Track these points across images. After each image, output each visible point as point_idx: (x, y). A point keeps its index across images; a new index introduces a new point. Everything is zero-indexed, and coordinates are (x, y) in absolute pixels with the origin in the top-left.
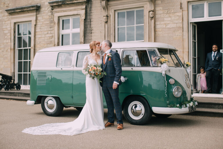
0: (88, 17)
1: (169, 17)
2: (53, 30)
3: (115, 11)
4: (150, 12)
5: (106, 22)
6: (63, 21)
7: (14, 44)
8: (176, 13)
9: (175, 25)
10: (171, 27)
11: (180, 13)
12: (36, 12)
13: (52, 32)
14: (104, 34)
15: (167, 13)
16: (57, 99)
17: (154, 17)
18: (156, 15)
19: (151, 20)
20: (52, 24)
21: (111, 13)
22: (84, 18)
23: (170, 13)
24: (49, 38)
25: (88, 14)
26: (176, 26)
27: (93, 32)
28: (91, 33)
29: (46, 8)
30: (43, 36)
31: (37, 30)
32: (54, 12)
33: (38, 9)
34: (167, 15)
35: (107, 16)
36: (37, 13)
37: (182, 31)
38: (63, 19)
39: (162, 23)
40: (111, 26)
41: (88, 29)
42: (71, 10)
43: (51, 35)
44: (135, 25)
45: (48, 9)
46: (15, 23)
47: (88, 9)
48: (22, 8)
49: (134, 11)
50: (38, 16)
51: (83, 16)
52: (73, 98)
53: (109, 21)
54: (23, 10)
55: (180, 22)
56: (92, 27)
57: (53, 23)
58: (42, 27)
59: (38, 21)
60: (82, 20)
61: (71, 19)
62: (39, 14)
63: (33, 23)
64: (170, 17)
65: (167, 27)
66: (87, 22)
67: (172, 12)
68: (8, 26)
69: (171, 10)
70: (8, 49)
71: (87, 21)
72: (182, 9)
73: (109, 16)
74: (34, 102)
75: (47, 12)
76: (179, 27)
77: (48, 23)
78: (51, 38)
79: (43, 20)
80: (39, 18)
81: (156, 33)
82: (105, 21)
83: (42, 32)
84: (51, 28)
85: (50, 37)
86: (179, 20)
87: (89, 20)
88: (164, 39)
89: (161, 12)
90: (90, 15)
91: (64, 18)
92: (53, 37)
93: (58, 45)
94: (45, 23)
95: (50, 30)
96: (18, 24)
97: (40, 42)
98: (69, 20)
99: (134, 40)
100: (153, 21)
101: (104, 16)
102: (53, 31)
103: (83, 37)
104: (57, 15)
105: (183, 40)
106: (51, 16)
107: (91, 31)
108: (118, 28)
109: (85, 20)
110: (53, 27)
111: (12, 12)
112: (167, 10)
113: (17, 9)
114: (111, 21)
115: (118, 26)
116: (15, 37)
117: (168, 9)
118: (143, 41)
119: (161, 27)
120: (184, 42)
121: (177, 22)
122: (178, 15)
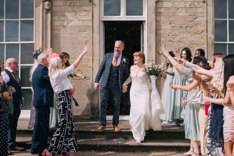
1: (72, 11)
8: (82, 7)
9: (81, 22)
10: (75, 25)
11: (88, 7)
15: (70, 6)
17: (51, 9)
18: (53, 7)
19: (46, 13)
23: (74, 6)
26: (82, 25)
34: (70, 8)
37: (91, 31)
39: (62, 18)
44: (20, 19)
55: (89, 19)
64: (74, 11)
65: (70, 24)
67: (78, 4)
72: (92, 2)
76: (87, 26)
81: (53, 32)
86: (87, 16)
88: (65, 42)
89: (61, 3)
100: (49, 15)
105: (93, 45)
112: (70, 2)
119: (60, 24)
120: (94, 46)
121: (83, 19)
122: (85, 9)
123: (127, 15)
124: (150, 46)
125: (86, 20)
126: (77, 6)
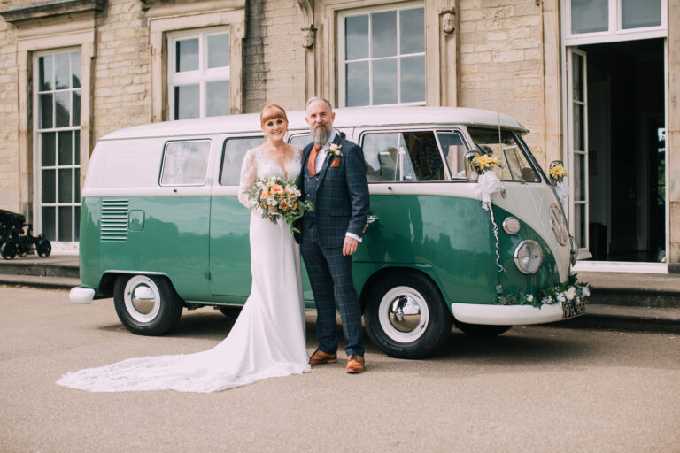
0: (255, 33)
1: (502, 30)
2: (148, 72)
3: (336, 12)
4: (442, 14)
5: (311, 48)
6: (178, 44)
7: (30, 117)
8: (522, 19)
9: (521, 53)
10: (507, 61)
11: (534, 17)
12: (95, 18)
13: (146, 78)
14: (303, 85)
15: (496, 19)
16: (163, 282)
17: (455, 31)
18: (461, 25)
19: (447, 38)
20: (146, 55)
21: (325, 19)
22: (241, 34)
23: (506, 18)
24: (135, 97)
25: (255, 24)
26: (522, 59)
27: (269, 76)
28: (265, 80)
29: (127, 7)
30: (118, 91)
31: (98, 75)
32: (149, 19)
33: (100, 8)
34: (496, 23)
35: (313, 29)
36: (99, 21)
37: (541, 71)
38: (178, 39)
39: (482, 47)
40: (326, 60)
41: (254, 69)
42: (201, 13)
43: (141, 89)
44: (399, 56)
45: (132, 10)
46: (31, 53)
47: (255, 9)
48: (51, 7)
49: (395, 12)
50: (101, 29)
51: (239, 30)
52: (210, 278)
53: (318, 45)
54: (53, 13)
55: (536, 45)
56: (268, 63)
57: (149, 52)
58: (114, 65)
59: (101, 46)
60: (235, 41)
61: (203, 38)
62: (103, 24)
63: (88, 51)
64: (506, 30)
65: (496, 60)
66: (250, 46)
67: (512, 14)
68: (12, 63)
69: (506, 8)
70: (9, 133)
71: (252, 44)
72: (541, 6)
73: (318, 28)
74: (91, 292)
75: (128, 17)
76: (534, 62)
77: (131, 53)
78: (142, 98)
79: (116, 44)
80: (104, 37)
81: (464, 78)
82: (305, 45)
83: (113, 78)
84: (141, 66)
85: (139, 93)
86: (533, 39)
87: (257, 43)
88: (487, 98)
89: (477, 15)
90: (260, 27)
91: (182, 37)
92: (149, 93)
93: (164, 118)
94: (122, 50)
95: (137, 74)
96: (41, 54)
97: (109, 110)
98: (196, 41)
99: (396, 102)
100: (453, 42)
101: (303, 30)
102: (149, 76)
103: (240, 94)
104: (158, 27)
105: (545, 101)
106: (140, 29)
107: (265, 75)
108: (347, 65)
109: (246, 41)
110: (147, 64)
111: (21, 19)
112: (497, 10)
113: (36, 9)
114: (326, 45)
115: (346, 59)
116: (30, 95)
117: (499, 6)
118: (424, 103)
119: (478, 60)
120: (547, 105)
121: (525, 46)
122: (528, 24)
123: (624, 27)
124: (675, 97)
125: (531, 46)
126: (511, 17)
